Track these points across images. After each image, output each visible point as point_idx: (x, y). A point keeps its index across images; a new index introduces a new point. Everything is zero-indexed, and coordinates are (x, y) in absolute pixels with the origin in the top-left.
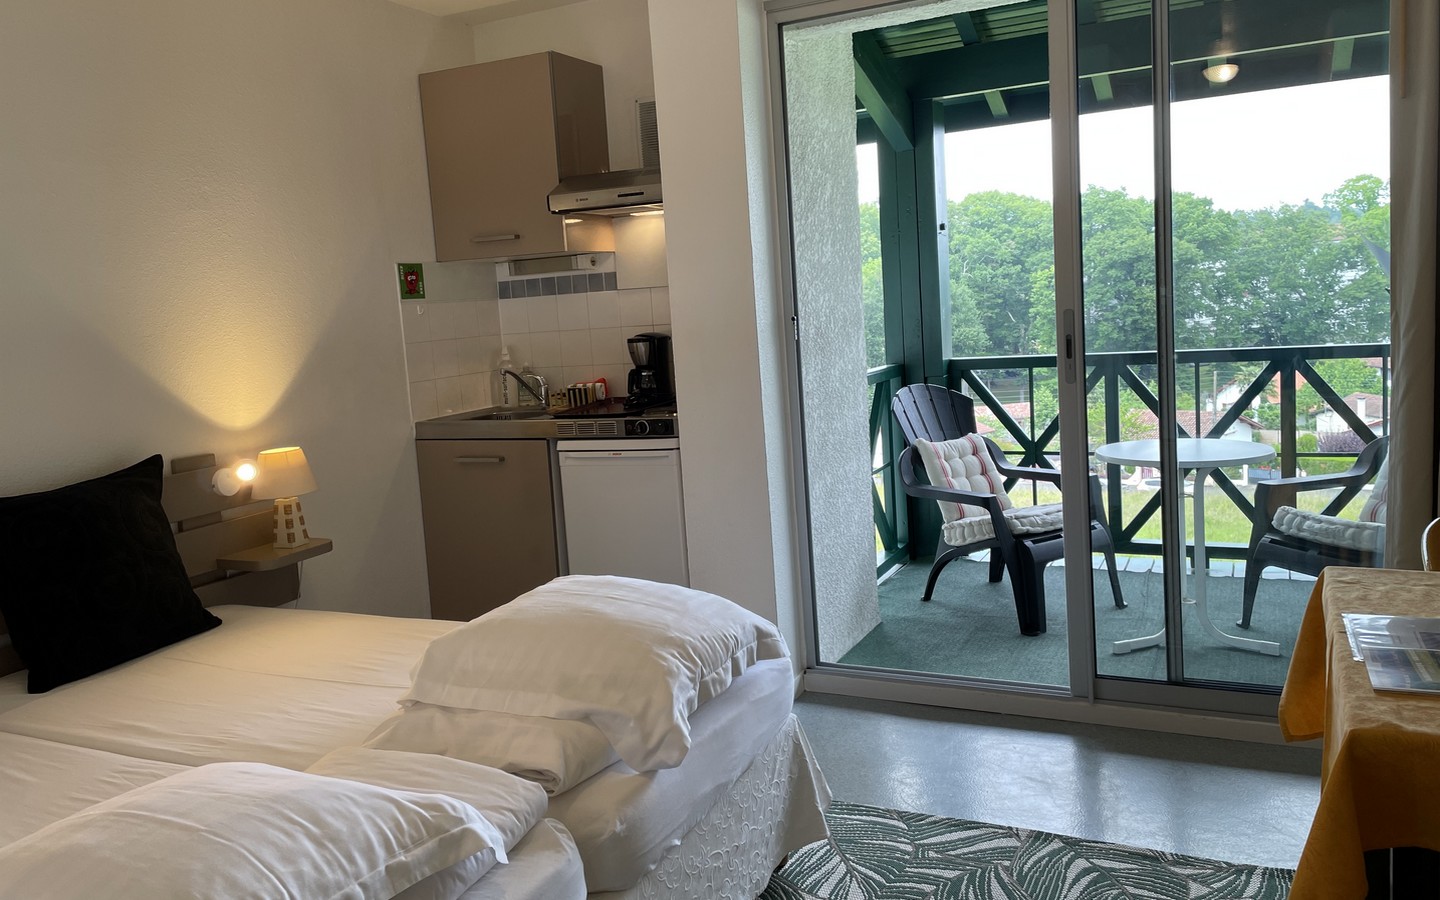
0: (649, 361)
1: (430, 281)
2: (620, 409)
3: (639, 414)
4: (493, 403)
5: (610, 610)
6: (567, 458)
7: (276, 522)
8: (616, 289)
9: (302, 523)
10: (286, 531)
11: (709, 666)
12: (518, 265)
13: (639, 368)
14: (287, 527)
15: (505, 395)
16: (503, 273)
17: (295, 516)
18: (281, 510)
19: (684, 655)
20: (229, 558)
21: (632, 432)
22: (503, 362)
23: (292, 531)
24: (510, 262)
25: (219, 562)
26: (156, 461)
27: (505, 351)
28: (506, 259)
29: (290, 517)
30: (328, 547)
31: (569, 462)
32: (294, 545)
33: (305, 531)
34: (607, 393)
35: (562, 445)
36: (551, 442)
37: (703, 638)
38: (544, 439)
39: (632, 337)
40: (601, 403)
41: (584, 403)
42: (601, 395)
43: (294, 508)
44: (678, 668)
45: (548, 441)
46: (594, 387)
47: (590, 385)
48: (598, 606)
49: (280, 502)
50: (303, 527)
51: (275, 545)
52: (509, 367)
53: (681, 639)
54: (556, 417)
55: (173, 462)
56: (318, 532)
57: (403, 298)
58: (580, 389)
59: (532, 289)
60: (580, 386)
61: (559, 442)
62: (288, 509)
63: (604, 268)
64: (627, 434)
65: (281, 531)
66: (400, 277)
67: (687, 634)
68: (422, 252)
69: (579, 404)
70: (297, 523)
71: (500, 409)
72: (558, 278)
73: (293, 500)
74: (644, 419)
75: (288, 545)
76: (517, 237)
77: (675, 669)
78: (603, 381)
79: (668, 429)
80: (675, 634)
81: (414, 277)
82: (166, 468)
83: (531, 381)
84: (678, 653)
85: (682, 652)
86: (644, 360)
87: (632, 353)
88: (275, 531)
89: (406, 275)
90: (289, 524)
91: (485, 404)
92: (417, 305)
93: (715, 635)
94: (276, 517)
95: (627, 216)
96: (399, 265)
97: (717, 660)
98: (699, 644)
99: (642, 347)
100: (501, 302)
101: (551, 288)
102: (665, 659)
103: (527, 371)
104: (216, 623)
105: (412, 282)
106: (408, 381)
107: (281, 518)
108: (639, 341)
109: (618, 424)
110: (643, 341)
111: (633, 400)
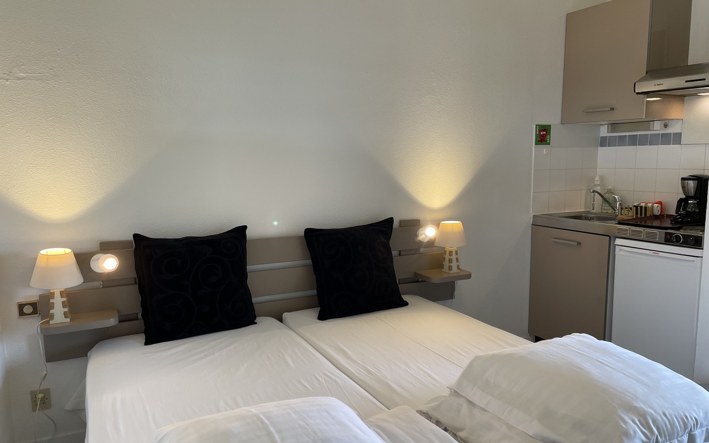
0: (695, 194)
1: (554, 135)
2: (668, 223)
3: (678, 229)
4: (585, 209)
5: (595, 372)
6: (620, 250)
7: (444, 259)
8: (680, 143)
9: (457, 261)
10: (448, 264)
11: (665, 436)
12: (614, 126)
13: (688, 198)
14: (449, 262)
15: (593, 205)
16: (604, 132)
17: (454, 257)
18: (448, 253)
19: (644, 423)
20: (419, 272)
21: (669, 240)
22: (595, 185)
23: (451, 264)
24: (608, 125)
25: (416, 274)
26: (391, 220)
27: (597, 178)
28: (606, 122)
29: (451, 257)
30: (469, 276)
31: (622, 253)
32: (451, 272)
33: (458, 266)
34: (662, 211)
35: (619, 241)
36: (611, 238)
37: (664, 414)
38: (608, 236)
39: (685, 176)
40: (656, 217)
41: (643, 216)
42: (657, 212)
43: (454, 253)
44: (635, 432)
45: (610, 238)
46: (653, 206)
47: (650, 205)
48: (587, 366)
49: (448, 248)
50: (458, 264)
51: (443, 270)
52: (598, 189)
53: (644, 410)
54: (620, 223)
55: (401, 221)
56: (465, 267)
57: (536, 144)
58: (641, 207)
59: (621, 141)
60: (643, 205)
61: (617, 239)
62: (451, 253)
63: (672, 130)
64: (665, 242)
65: (446, 264)
66: (536, 132)
67: (651, 408)
68: (552, 117)
69: (639, 216)
70: (454, 261)
71: (589, 212)
72: (639, 135)
73: (454, 249)
74: (680, 233)
75: (448, 271)
76: (612, 109)
77: (632, 432)
78: (660, 203)
79: (697, 243)
80: (639, 405)
81: (545, 133)
82: (396, 224)
83: (611, 198)
84: (639, 421)
85: (642, 420)
86: (692, 193)
87: (683, 187)
88: (444, 263)
89: (540, 132)
90: (450, 261)
91: (580, 209)
92: (544, 149)
93: (677, 414)
94: (445, 256)
95: (696, 95)
96: (537, 125)
97: (674, 433)
98: (659, 418)
99: (692, 184)
100: (600, 149)
101: (633, 141)
102: (625, 422)
103: (610, 192)
104: (406, 304)
105: (543, 135)
106: (532, 192)
107: (447, 257)
108: (690, 179)
109: (659, 234)
110: (693, 180)
111: (679, 218)
